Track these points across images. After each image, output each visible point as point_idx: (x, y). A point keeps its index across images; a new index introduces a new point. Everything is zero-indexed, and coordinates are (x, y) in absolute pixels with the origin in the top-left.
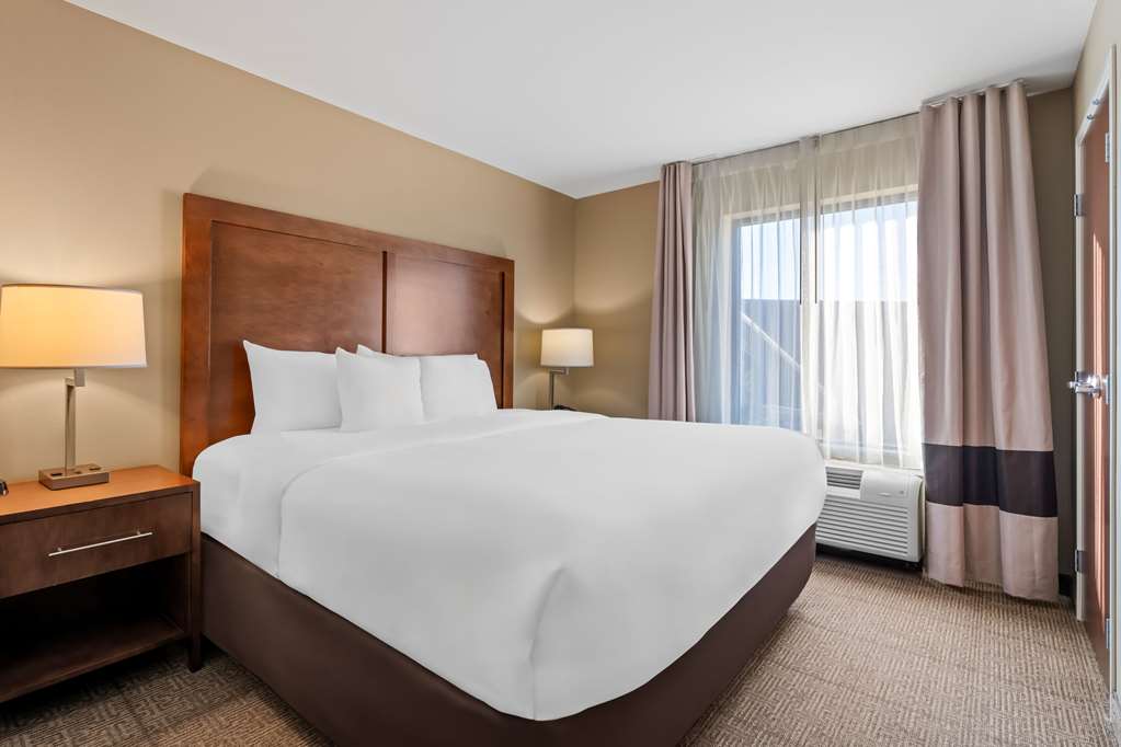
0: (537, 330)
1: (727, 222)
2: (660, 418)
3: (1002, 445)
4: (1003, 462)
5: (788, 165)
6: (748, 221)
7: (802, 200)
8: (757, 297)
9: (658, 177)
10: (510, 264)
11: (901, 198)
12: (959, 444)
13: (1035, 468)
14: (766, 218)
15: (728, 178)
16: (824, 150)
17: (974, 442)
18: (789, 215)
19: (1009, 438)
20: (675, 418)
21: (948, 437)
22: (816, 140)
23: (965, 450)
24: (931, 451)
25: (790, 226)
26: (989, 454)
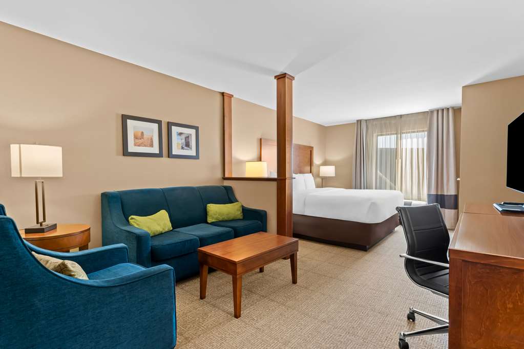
0: (319, 166)
1: (375, 135)
2: (355, 189)
3: (445, 194)
4: (446, 198)
5: (393, 122)
6: (382, 135)
7: (397, 131)
8: (384, 147)
9: (356, 122)
10: (312, 148)
11: (423, 131)
12: (435, 193)
13: (453, 199)
14: (386, 135)
15: (376, 124)
16: (403, 119)
17: (439, 193)
18: (393, 134)
19: (447, 192)
20: (360, 189)
21: (433, 192)
22: (401, 116)
23: (437, 195)
24: (429, 195)
25: (394, 137)
26: (443, 196)
